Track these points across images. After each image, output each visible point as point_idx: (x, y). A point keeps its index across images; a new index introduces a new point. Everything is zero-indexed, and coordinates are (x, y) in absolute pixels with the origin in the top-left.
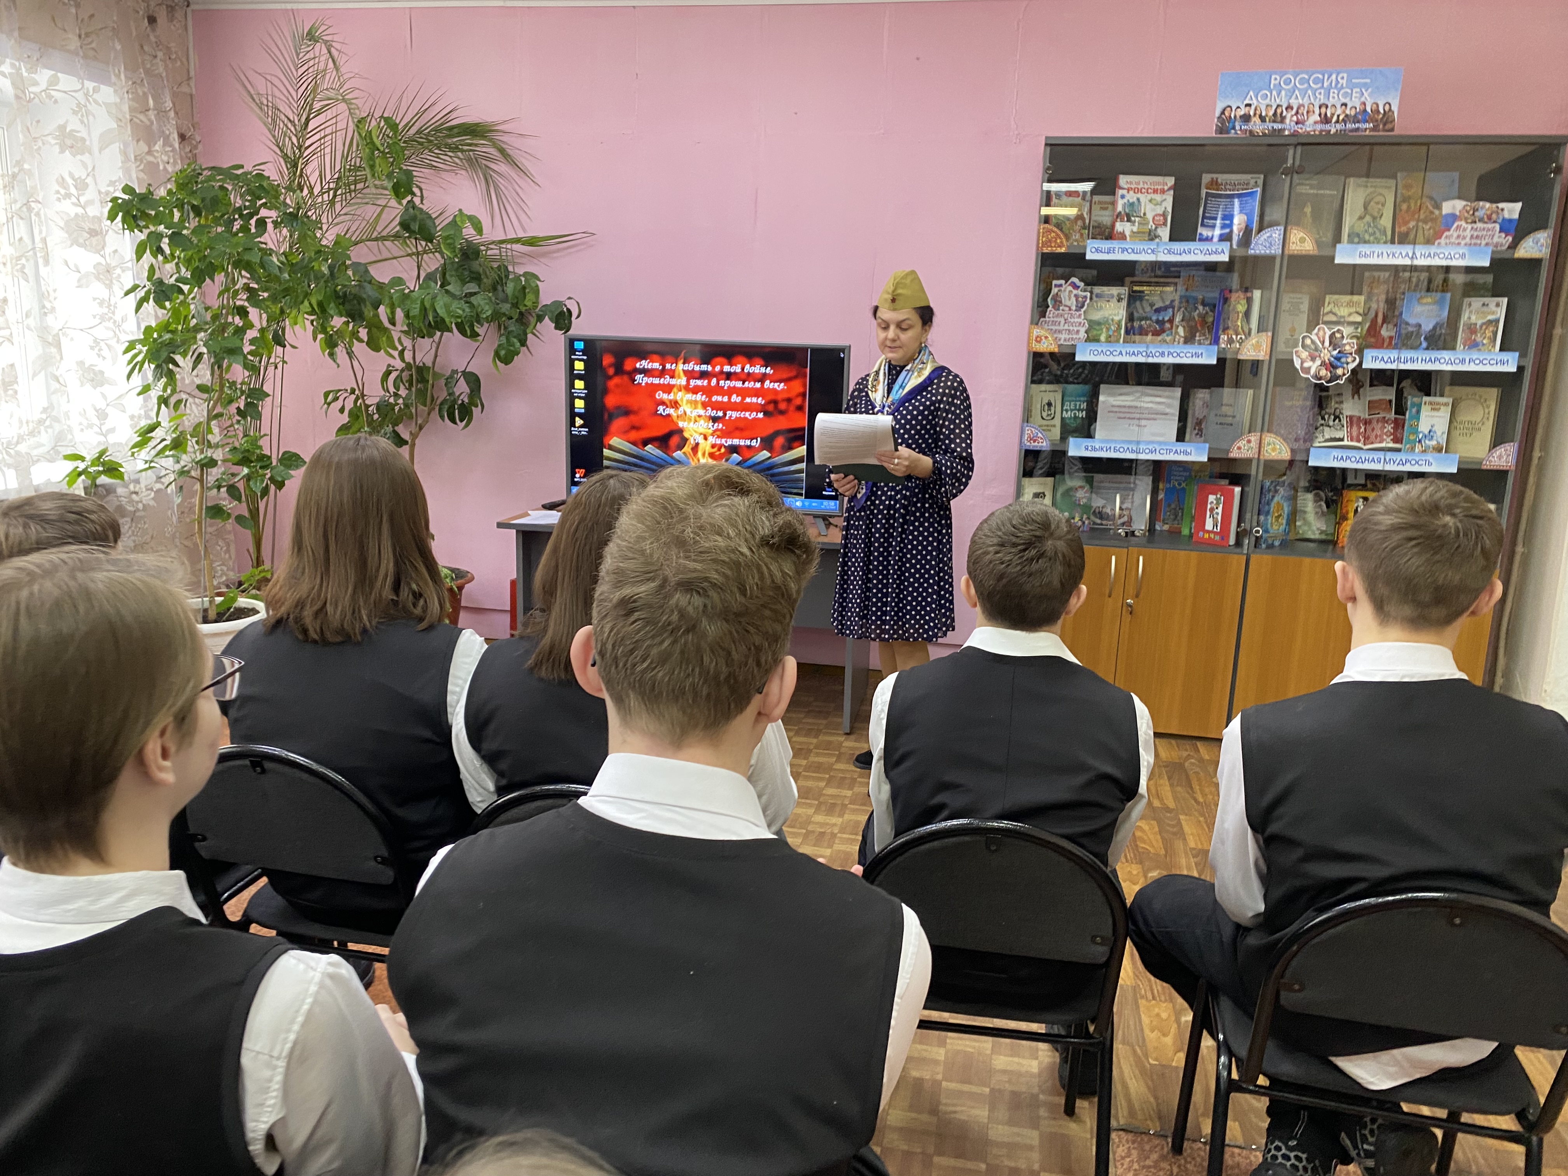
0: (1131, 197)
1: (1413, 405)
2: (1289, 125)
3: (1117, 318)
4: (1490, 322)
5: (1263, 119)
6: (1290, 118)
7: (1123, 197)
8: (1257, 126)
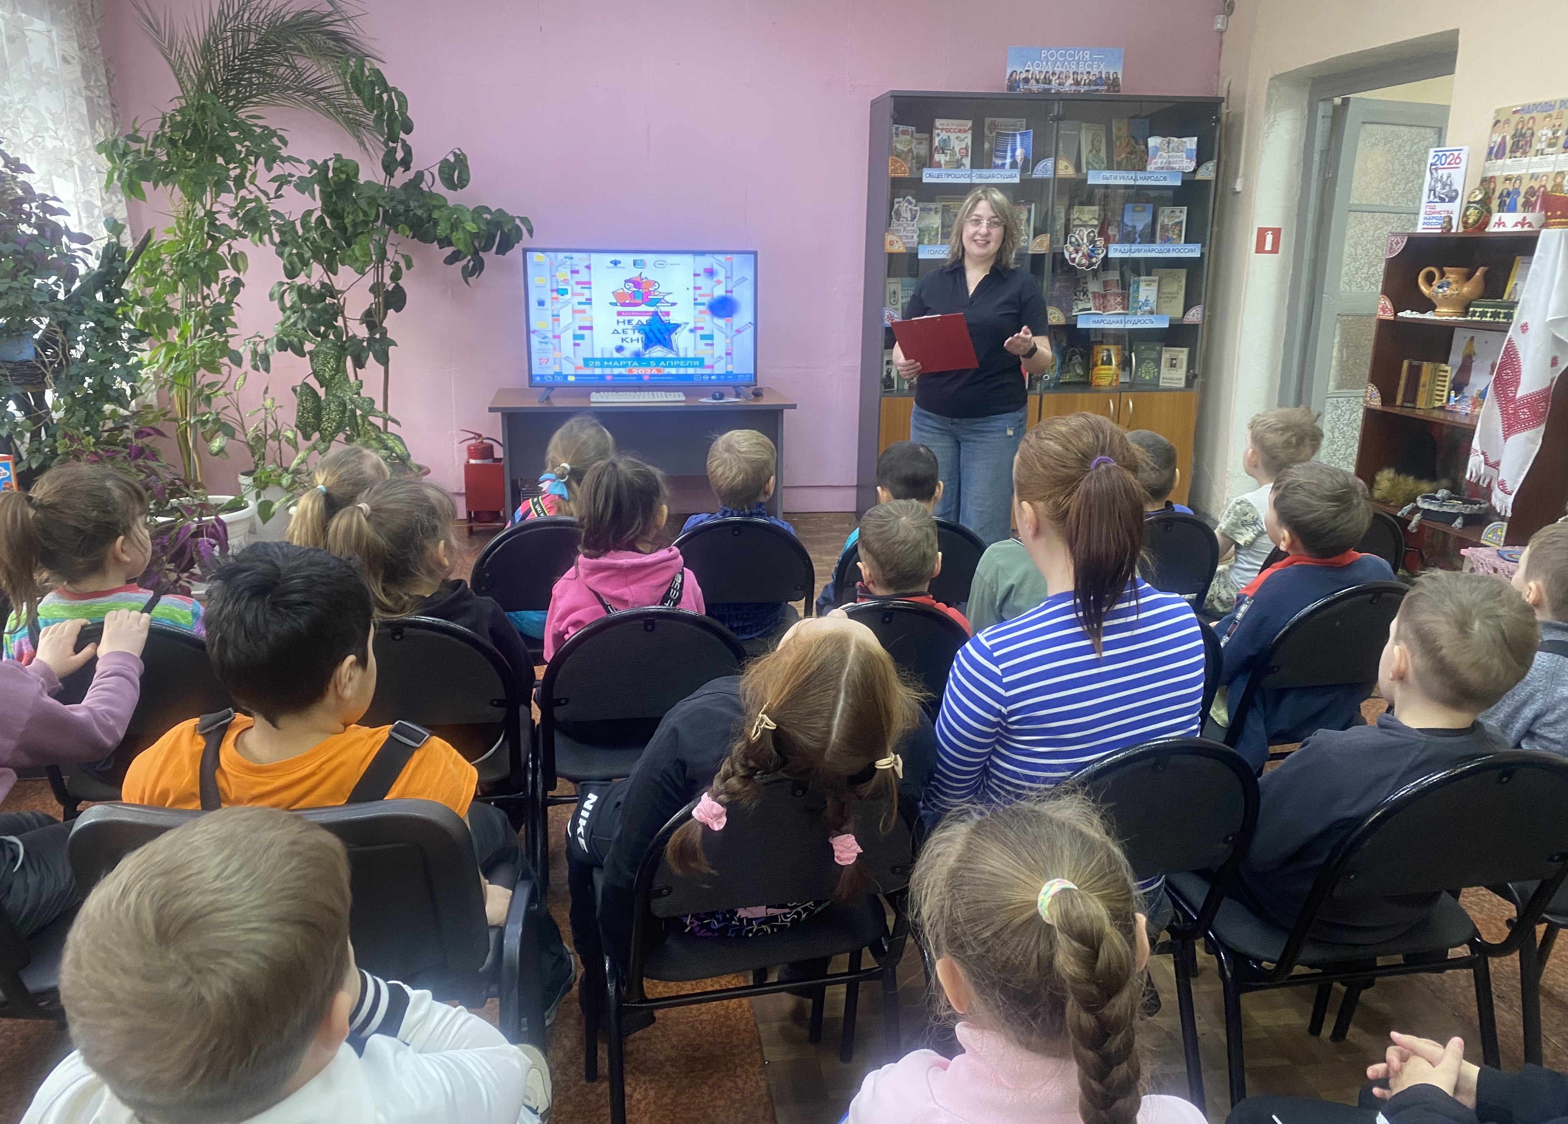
0: (944, 135)
1: (1135, 282)
2: (1054, 85)
3: (935, 226)
4: (1177, 223)
5: (1037, 81)
6: (1055, 81)
7: (938, 135)
8: (1034, 87)
